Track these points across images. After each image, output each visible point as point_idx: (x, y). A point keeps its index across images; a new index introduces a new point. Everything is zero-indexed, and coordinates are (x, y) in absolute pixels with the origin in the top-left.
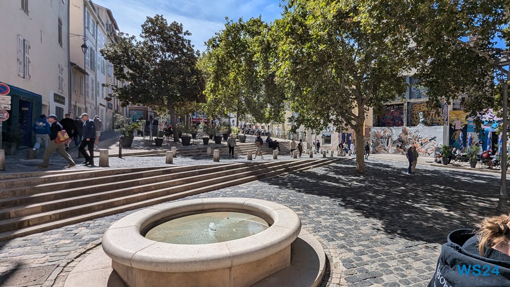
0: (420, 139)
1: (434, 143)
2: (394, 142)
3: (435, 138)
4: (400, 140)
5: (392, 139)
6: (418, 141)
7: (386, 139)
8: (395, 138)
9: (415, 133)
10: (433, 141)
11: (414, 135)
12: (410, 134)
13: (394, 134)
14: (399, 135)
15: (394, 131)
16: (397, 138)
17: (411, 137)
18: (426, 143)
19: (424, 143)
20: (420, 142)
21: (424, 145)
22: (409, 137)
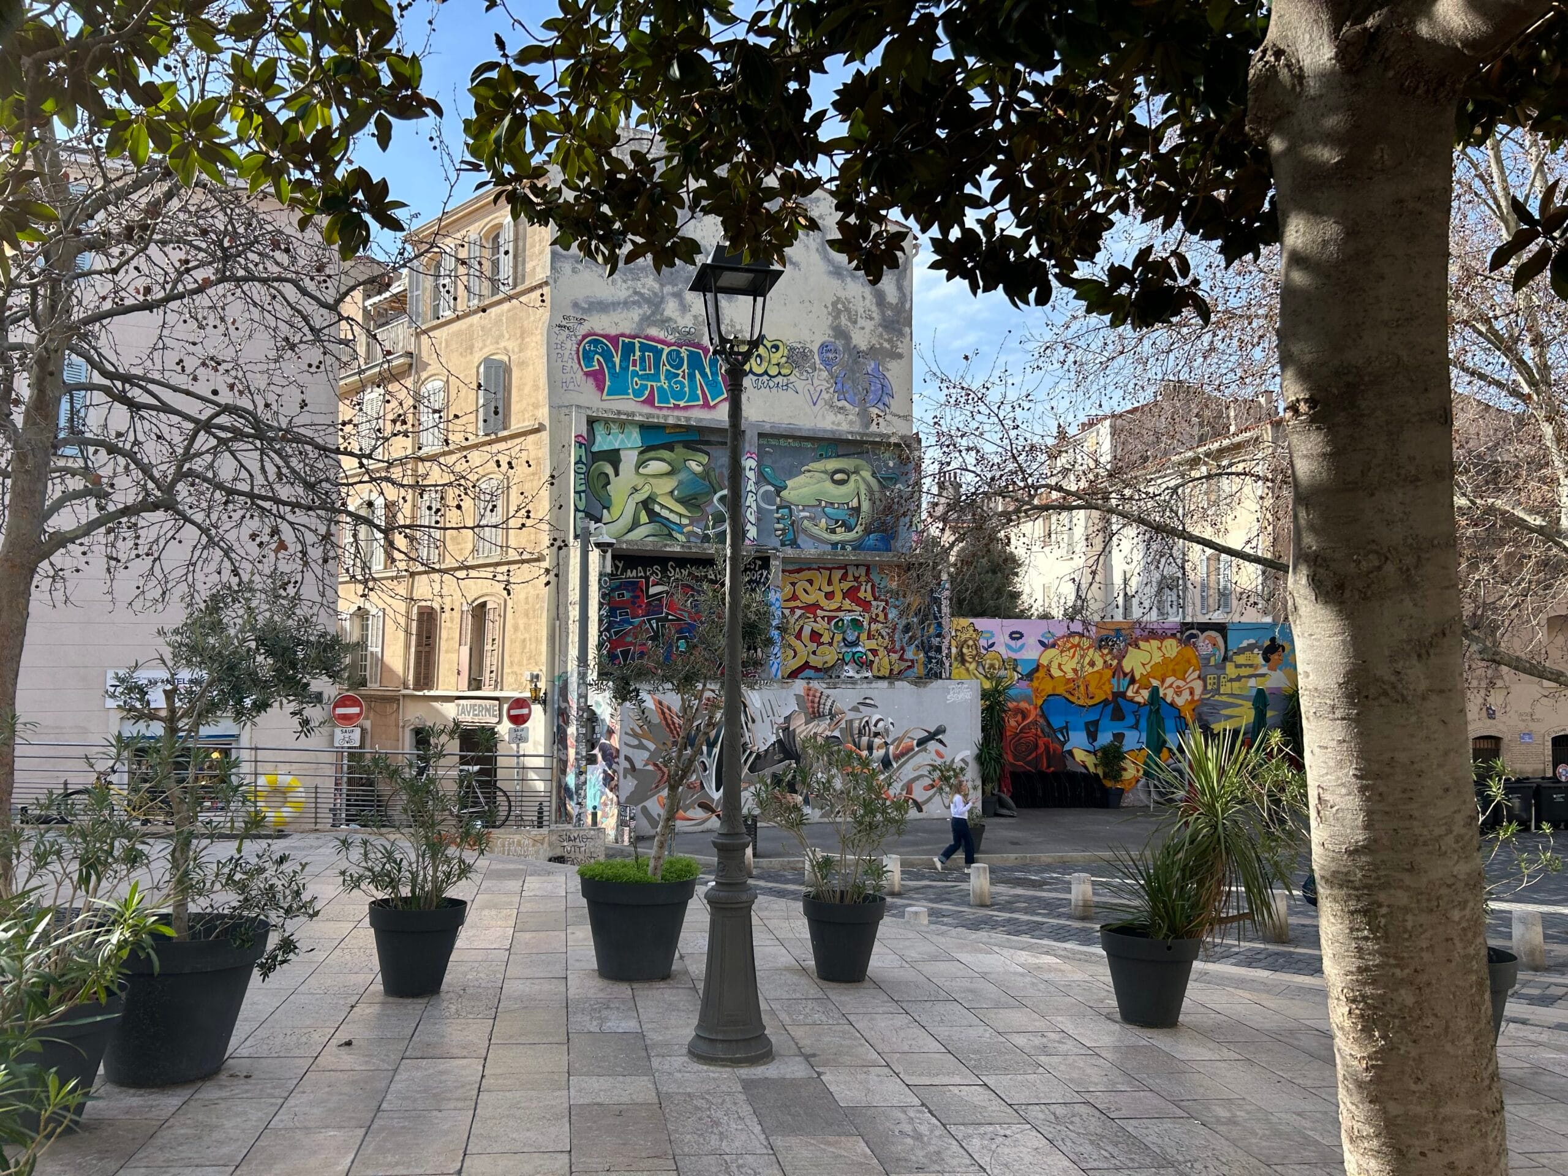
0: (878, 741)
1: (938, 753)
2: (759, 761)
3: (941, 730)
4: (786, 748)
5: (744, 746)
6: (870, 748)
7: (713, 747)
8: (763, 737)
9: (855, 709)
10: (932, 745)
11: (851, 721)
12: (832, 716)
13: (758, 719)
14: (782, 720)
15: (758, 704)
16: (774, 739)
17: (837, 733)
18: (903, 754)
19: (897, 757)
20: (879, 753)
21: (895, 765)
22: (829, 733)
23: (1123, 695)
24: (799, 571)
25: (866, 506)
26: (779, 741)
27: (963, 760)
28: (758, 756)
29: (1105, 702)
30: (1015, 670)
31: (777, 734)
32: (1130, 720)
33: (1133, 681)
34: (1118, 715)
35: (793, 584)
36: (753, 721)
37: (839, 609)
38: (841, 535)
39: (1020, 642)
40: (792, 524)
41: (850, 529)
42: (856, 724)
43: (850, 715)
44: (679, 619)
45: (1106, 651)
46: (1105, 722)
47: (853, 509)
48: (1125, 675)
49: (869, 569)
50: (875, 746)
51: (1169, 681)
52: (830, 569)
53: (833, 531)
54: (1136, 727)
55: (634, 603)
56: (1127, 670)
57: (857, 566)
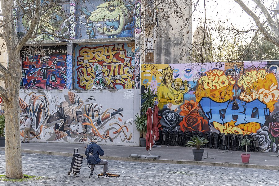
1: (119, 119)
3: (121, 110)
5: (45, 113)
7: (34, 112)
8: (52, 110)
12: (79, 103)
13: (50, 104)
14: (59, 104)
15: (51, 98)
16: (56, 111)
17: (80, 110)
18: (105, 119)
19: (103, 120)
20: (96, 118)
21: (102, 123)
22: (78, 110)
23: (239, 97)
24: (96, 48)
25: (122, 20)
26: (58, 112)
27: (130, 122)
28: (50, 117)
29: (230, 101)
30: (188, 86)
31: (57, 109)
32: (241, 109)
33: (243, 91)
34: (235, 107)
35: (94, 53)
36: (49, 104)
37: (111, 62)
38: (113, 32)
39: (190, 74)
40: (93, 30)
41: (116, 29)
42: (87, 107)
43: (85, 103)
44: (52, 68)
45: (229, 77)
46: (229, 110)
47: (117, 21)
48: (239, 88)
49: (123, 45)
50: (95, 115)
51: (261, 91)
52: (108, 46)
53: (109, 31)
54: (244, 112)
55: (37, 63)
56: (240, 85)
57: (119, 44)
